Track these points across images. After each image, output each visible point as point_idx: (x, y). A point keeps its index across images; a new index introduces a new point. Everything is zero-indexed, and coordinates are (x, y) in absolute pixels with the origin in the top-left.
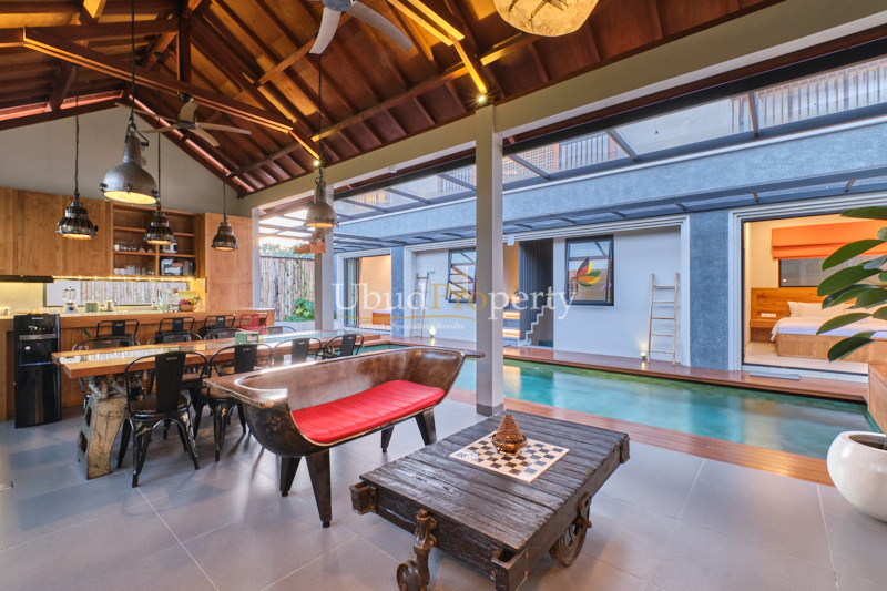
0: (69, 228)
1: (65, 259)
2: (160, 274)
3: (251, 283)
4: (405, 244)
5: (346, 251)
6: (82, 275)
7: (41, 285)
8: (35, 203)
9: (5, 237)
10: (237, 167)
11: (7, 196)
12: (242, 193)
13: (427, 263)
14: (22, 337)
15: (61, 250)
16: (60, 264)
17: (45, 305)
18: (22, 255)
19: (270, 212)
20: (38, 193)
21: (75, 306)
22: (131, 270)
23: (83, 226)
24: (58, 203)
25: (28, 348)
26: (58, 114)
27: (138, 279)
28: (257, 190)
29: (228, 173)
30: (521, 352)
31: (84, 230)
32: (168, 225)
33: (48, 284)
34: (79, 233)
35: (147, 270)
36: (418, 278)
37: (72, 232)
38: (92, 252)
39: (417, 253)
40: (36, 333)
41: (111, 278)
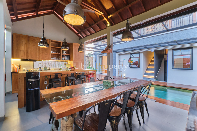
0: (42, 44)
1: (39, 55)
2: (62, 59)
3: (84, 62)
4: (117, 52)
5: (100, 54)
6: (43, 60)
7: (33, 62)
8: (32, 39)
9: (25, 49)
10: (80, 31)
11: (25, 37)
12: (80, 38)
13: (122, 57)
14: (29, 80)
15: (38, 53)
16: (38, 56)
17: (34, 68)
18: (29, 54)
19: (87, 43)
20: (33, 37)
21: (41, 68)
22: (55, 58)
23: (45, 44)
24: (37, 40)
25: (30, 84)
26: (37, 16)
27: (56, 61)
28: (84, 37)
29: (77, 33)
30: (154, 82)
31: (46, 45)
32: (67, 44)
33: (35, 62)
34: (44, 46)
35: (59, 58)
36: (120, 61)
37: (42, 46)
38: (46, 53)
39: (120, 55)
40: (33, 78)
41: (50, 60)
